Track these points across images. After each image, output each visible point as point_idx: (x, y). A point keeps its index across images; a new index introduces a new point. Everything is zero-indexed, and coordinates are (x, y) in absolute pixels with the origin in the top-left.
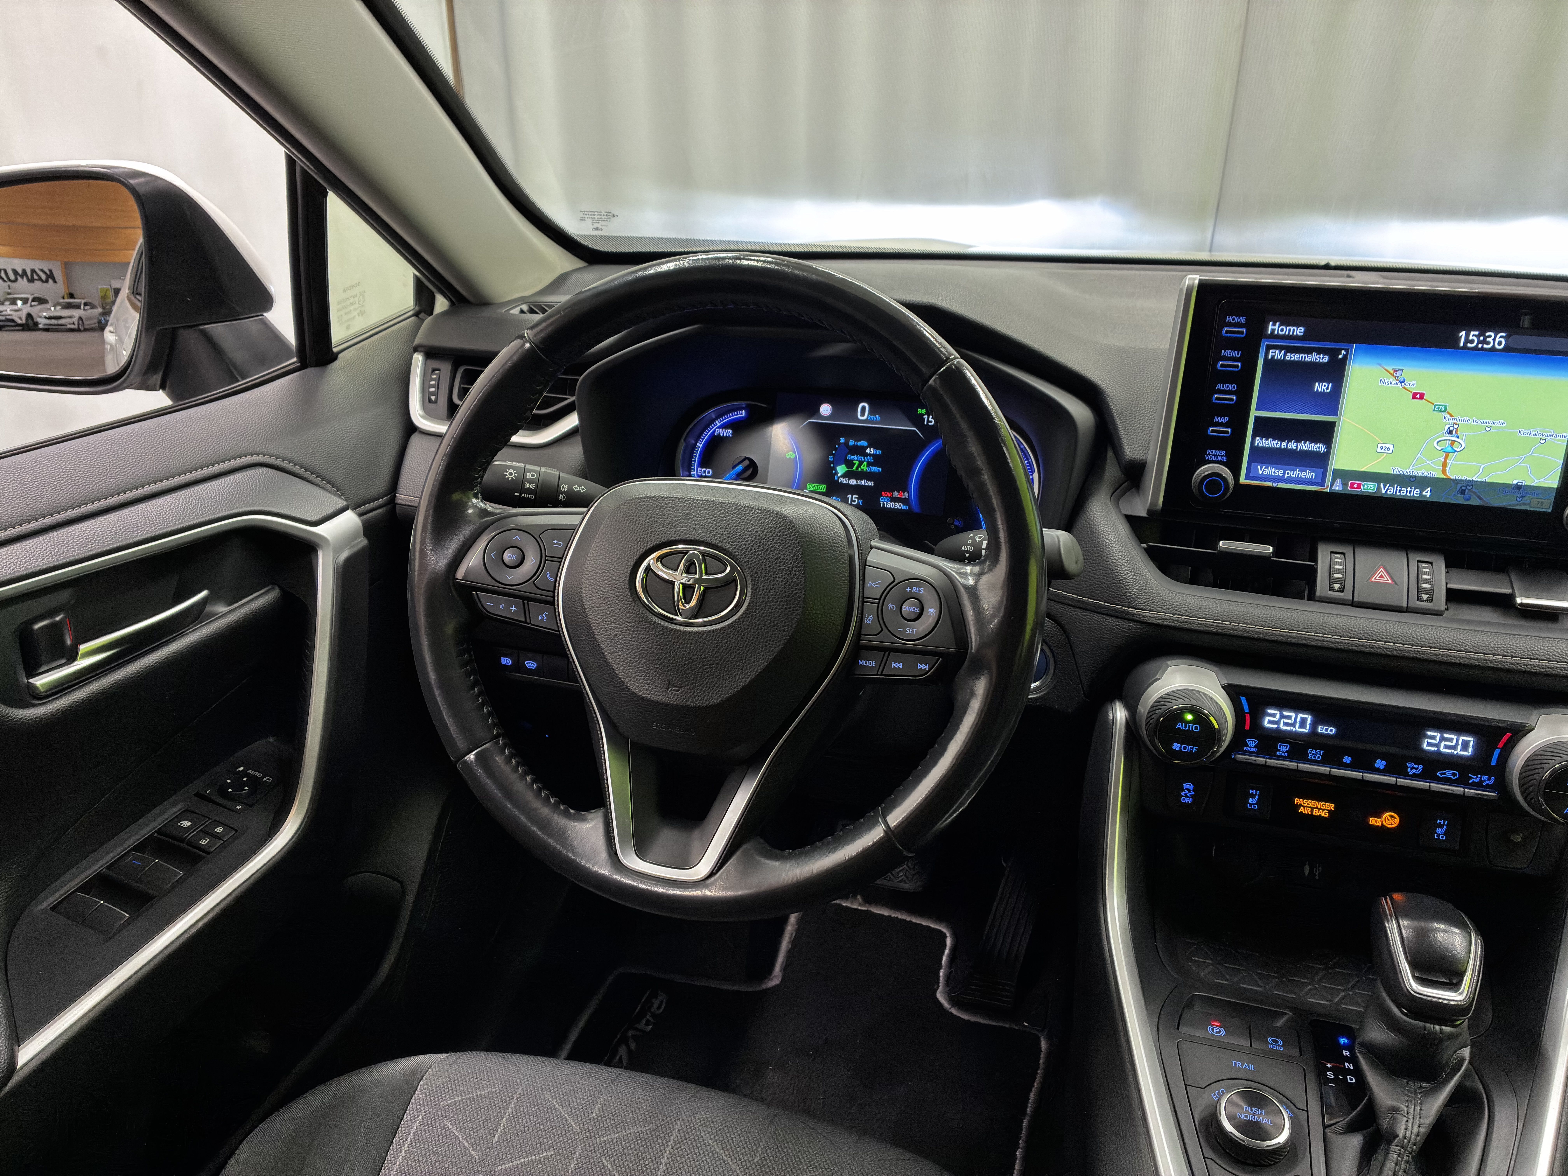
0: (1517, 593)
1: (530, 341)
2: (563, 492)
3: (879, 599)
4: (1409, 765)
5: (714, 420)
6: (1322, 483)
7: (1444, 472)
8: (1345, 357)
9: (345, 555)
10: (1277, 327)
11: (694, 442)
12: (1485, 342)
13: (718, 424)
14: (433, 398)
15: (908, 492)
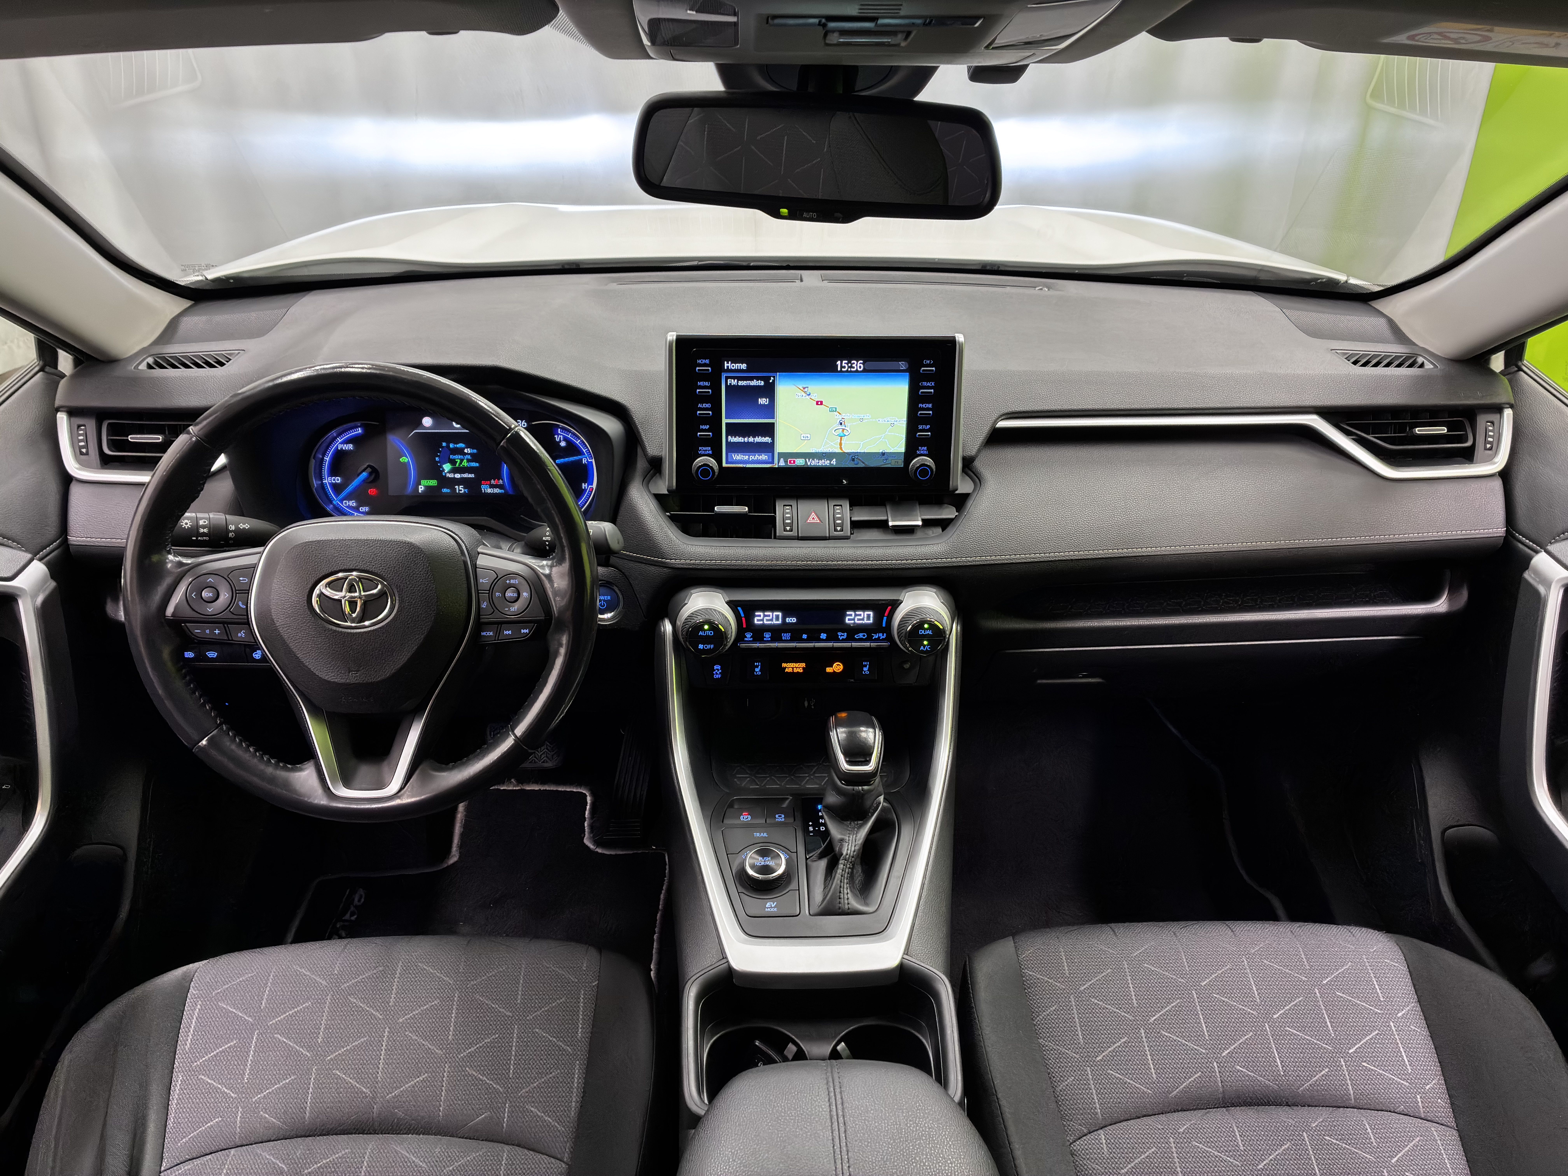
0: (890, 519)
1: (196, 436)
2: (232, 531)
3: (489, 590)
4: (839, 634)
5: (336, 438)
6: (773, 462)
7: (841, 448)
8: (774, 381)
9: (40, 599)
10: (729, 365)
11: (321, 457)
12: (851, 367)
13: (340, 441)
14: (84, 450)
15: (502, 480)
